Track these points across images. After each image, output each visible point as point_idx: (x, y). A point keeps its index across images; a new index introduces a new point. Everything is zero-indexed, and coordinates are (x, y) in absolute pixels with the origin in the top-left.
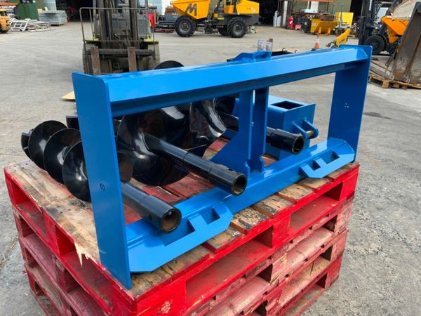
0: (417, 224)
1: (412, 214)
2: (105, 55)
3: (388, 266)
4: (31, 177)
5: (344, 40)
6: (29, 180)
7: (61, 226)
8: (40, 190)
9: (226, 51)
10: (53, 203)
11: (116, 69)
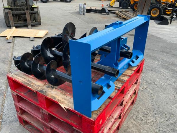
0: (157, 77)
1: (154, 73)
2: (15, 14)
3: (152, 93)
4: (22, 78)
5: (113, 3)
6: (22, 79)
7: (49, 97)
8: (30, 83)
9: (65, 9)
10: (40, 88)
11: (21, 20)
